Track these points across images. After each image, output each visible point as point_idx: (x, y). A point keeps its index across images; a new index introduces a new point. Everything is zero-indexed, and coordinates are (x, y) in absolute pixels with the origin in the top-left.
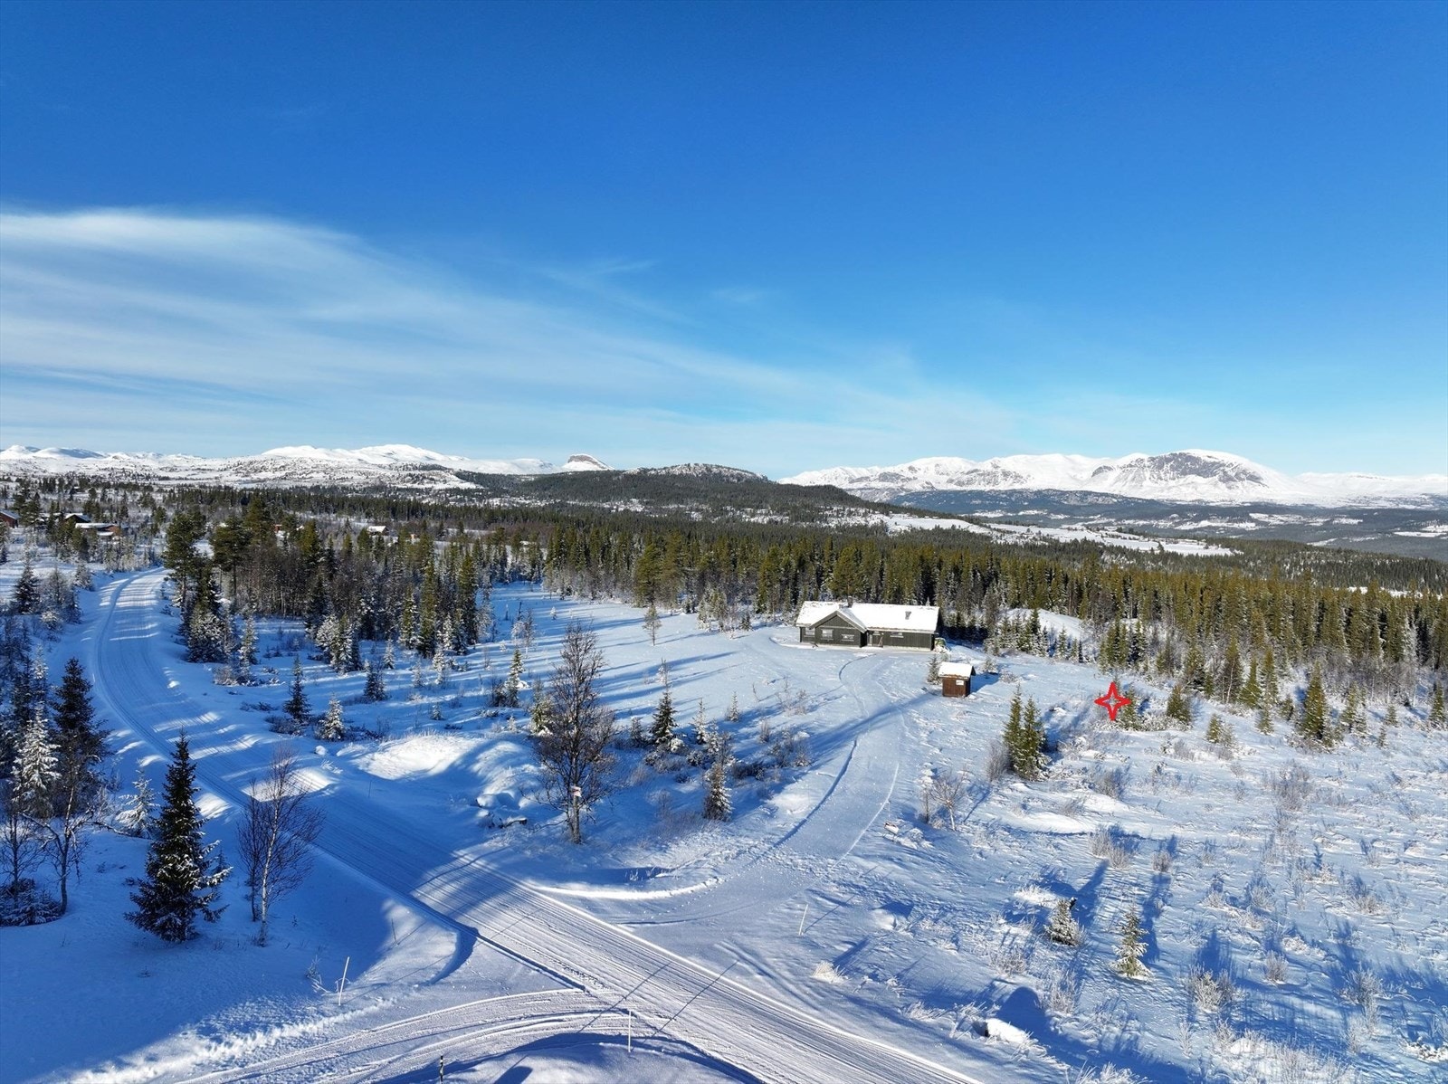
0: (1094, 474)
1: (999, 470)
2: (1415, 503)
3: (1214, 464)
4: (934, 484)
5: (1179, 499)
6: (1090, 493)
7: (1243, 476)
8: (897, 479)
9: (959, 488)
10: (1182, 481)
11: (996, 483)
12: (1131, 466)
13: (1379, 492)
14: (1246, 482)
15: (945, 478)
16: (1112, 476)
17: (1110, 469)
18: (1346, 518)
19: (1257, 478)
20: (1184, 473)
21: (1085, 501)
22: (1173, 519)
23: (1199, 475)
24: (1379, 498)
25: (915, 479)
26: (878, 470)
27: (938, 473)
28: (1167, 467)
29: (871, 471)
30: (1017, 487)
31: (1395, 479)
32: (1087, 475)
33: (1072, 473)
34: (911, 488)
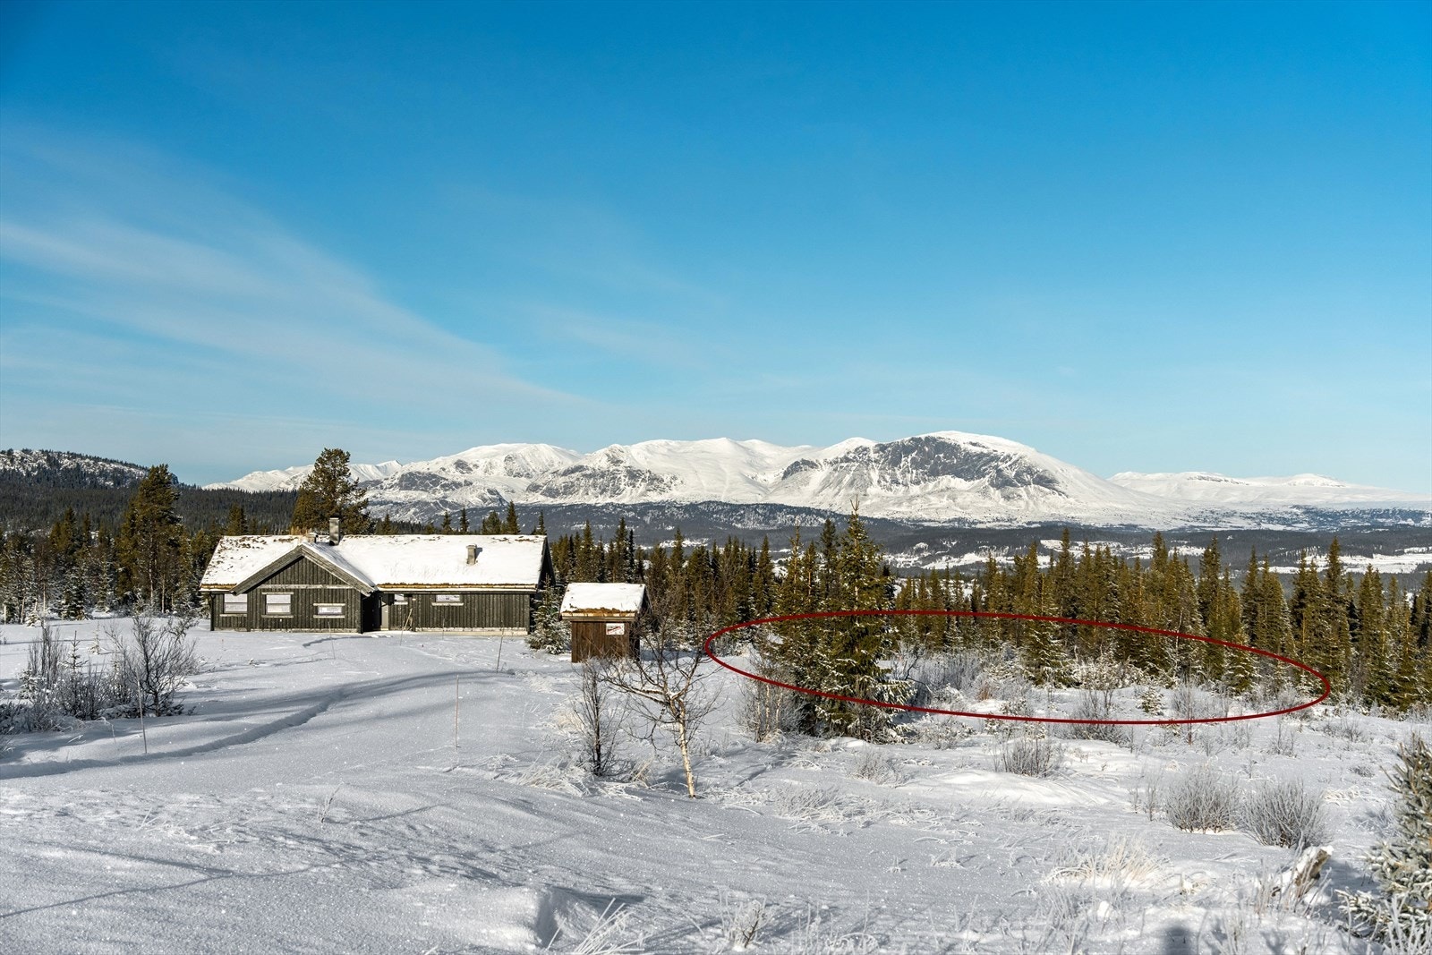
0: (786, 474)
1: (622, 466)
2: (1283, 521)
3: (981, 456)
4: (503, 494)
5: (927, 517)
6: (780, 508)
7: (1027, 478)
8: (435, 484)
9: (549, 501)
10: (931, 486)
11: (616, 491)
12: (846, 459)
13: (1231, 503)
14: (1032, 488)
15: (524, 483)
16: (817, 476)
17: (812, 465)
18: (1187, 545)
19: (1050, 481)
20: (934, 473)
21: (771, 522)
22: (919, 551)
23: (958, 474)
24: (1233, 514)
25: (468, 484)
26: (398, 469)
27: (510, 473)
28: (906, 461)
29: (384, 470)
30: (654, 497)
31: (1254, 483)
32: (771, 478)
33: (749, 473)
34: (460, 501)
